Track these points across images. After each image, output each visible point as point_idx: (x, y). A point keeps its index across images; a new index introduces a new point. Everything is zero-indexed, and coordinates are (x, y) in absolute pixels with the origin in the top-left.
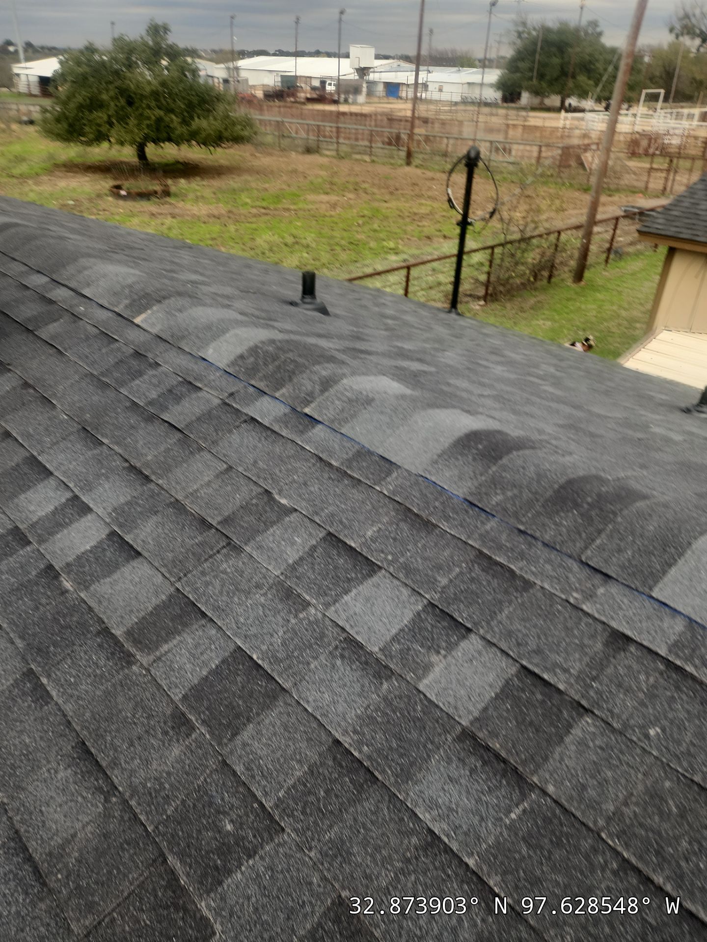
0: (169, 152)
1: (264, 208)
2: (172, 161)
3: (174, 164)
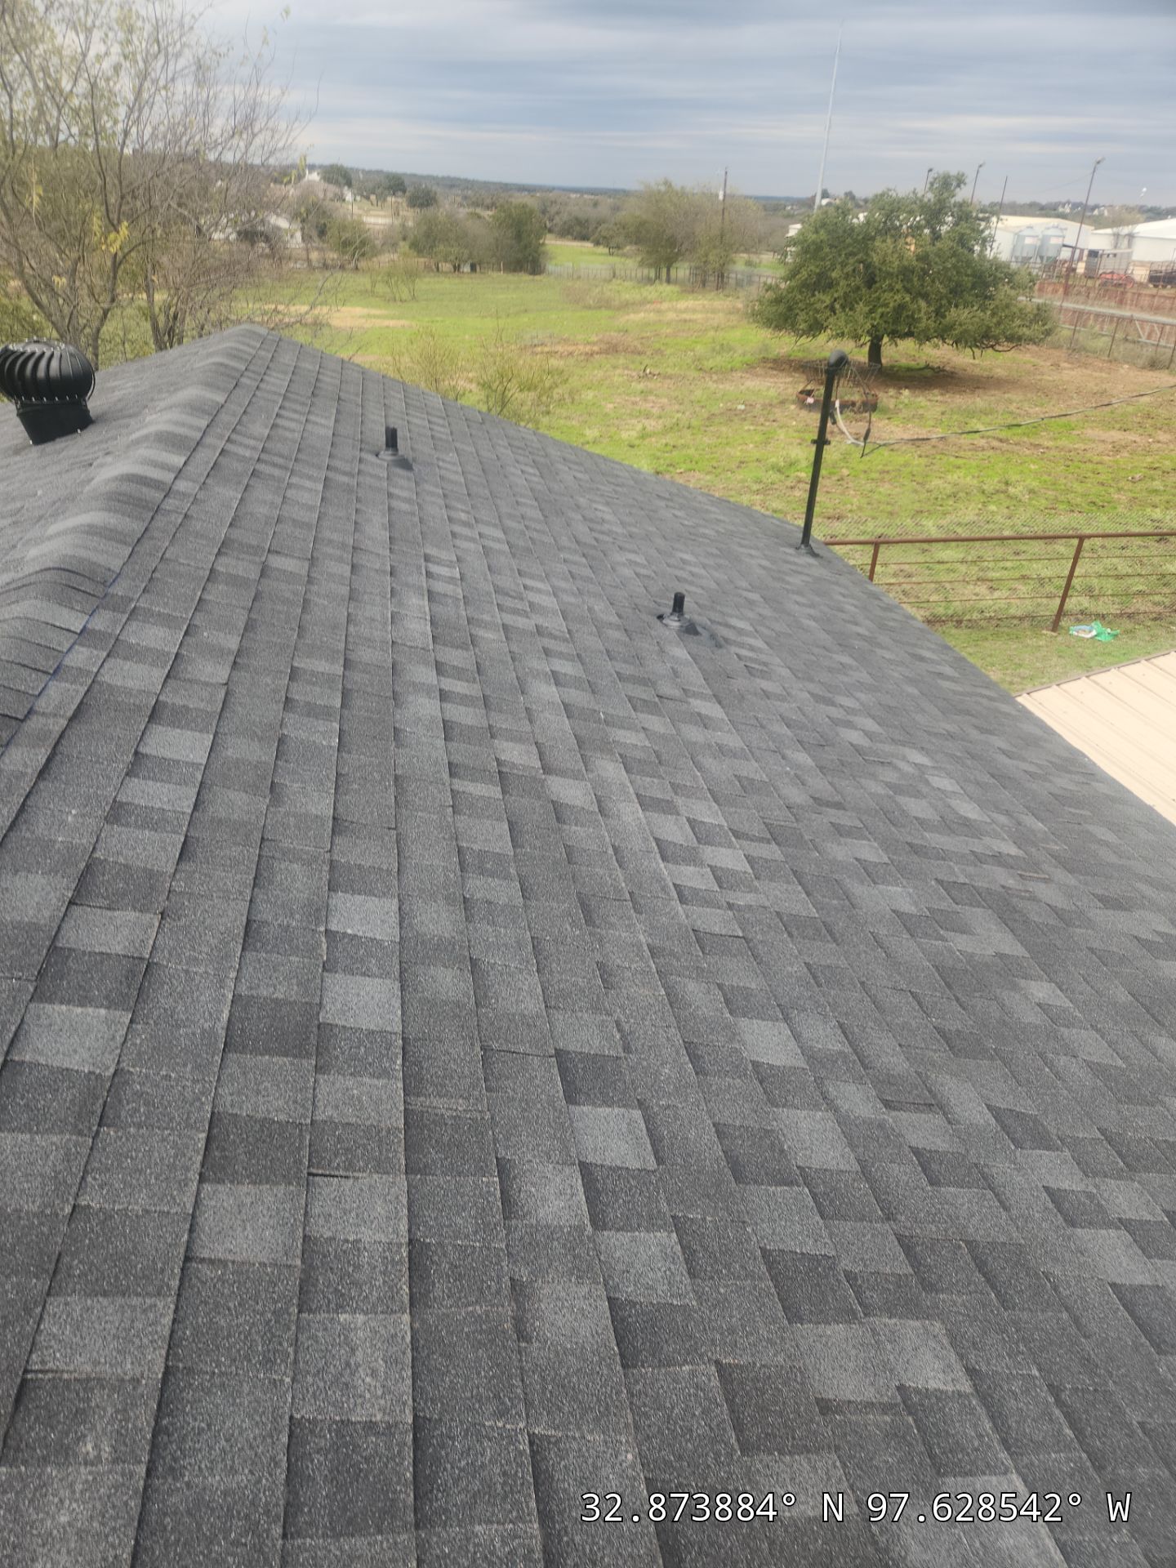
0: (903, 352)
2: (922, 364)
3: (921, 369)
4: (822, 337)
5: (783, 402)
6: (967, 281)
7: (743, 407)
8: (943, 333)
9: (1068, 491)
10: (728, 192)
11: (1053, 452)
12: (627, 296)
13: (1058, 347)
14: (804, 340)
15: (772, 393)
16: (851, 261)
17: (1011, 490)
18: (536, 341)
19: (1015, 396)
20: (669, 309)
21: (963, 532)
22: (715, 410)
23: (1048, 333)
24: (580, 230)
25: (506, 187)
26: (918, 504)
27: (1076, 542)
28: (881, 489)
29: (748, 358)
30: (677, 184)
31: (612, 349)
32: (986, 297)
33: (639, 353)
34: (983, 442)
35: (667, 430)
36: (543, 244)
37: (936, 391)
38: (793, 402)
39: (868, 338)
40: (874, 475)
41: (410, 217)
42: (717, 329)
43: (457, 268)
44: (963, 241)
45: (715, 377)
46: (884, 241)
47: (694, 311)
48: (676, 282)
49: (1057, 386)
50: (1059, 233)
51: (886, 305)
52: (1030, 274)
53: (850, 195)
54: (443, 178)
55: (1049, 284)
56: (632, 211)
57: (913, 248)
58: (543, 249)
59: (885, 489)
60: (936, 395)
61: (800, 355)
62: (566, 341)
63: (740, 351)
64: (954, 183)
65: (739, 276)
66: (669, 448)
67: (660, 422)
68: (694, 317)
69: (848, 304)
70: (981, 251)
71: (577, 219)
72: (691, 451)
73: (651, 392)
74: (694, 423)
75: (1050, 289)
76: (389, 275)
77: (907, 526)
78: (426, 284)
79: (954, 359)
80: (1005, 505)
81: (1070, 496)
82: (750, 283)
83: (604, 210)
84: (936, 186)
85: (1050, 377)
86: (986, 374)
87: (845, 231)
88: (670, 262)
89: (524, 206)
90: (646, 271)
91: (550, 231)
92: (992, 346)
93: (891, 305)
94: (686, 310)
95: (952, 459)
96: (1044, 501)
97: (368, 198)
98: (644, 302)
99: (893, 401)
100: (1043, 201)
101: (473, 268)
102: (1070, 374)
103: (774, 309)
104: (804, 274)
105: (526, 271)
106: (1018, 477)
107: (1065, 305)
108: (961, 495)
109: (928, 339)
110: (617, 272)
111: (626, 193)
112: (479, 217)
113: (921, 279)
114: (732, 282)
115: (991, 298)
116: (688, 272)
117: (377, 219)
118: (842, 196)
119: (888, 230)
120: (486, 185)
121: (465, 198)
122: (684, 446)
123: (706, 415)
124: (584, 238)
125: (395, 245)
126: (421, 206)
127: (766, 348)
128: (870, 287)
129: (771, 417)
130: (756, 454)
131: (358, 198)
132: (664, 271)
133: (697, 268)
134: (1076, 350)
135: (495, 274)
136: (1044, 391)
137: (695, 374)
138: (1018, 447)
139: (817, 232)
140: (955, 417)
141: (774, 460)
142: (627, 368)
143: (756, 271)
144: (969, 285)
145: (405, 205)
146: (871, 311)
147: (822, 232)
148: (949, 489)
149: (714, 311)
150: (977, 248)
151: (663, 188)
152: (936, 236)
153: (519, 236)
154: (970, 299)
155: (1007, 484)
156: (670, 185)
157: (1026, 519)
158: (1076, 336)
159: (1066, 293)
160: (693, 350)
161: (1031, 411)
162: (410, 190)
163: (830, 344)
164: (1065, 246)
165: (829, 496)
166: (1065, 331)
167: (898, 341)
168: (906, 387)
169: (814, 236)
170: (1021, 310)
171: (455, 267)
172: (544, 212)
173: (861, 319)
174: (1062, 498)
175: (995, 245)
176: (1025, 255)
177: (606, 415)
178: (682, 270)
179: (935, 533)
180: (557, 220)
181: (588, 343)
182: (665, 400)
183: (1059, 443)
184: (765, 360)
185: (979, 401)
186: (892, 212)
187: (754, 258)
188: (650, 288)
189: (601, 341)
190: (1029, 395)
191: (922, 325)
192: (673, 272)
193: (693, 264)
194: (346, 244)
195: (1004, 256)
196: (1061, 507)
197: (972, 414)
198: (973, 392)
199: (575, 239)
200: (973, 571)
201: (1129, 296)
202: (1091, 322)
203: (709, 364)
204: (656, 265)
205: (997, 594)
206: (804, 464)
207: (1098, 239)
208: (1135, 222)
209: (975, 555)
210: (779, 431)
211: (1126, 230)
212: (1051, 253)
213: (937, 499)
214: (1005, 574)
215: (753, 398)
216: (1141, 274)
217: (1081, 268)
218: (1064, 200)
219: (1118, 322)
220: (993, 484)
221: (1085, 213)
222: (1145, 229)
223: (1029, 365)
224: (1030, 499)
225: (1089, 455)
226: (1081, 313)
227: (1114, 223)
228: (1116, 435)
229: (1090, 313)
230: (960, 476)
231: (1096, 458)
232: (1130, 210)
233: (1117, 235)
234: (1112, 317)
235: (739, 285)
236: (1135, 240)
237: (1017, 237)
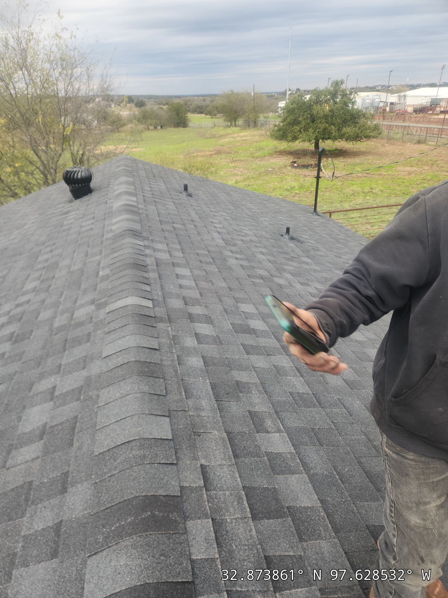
0: (327, 145)
2: (334, 149)
3: (334, 150)
4: (297, 142)
5: (285, 166)
6: (348, 118)
7: (271, 169)
8: (341, 137)
9: (394, 190)
10: (255, 92)
11: (387, 176)
12: (221, 133)
13: (384, 139)
14: (290, 143)
15: (281, 163)
16: (305, 114)
17: (374, 191)
18: (190, 152)
19: (370, 157)
20: (237, 136)
21: (357, 207)
22: (261, 171)
23: (380, 134)
24: (200, 110)
25: (170, 97)
26: (341, 199)
29: (270, 152)
30: (235, 91)
31: (219, 152)
32: (356, 123)
33: (229, 153)
34: (361, 175)
35: (245, 180)
36: (187, 116)
37: (341, 158)
38: (289, 166)
39: (314, 141)
40: (323, 190)
41: (136, 111)
42: (256, 142)
43: (155, 128)
44: (346, 104)
45: (259, 160)
46: (317, 106)
47: (247, 136)
48: (238, 126)
49: (384, 153)
50: (378, 97)
51: (320, 128)
52: (371, 114)
53: (298, 90)
54: (147, 96)
55: (377, 116)
56: (219, 102)
57: (327, 108)
58: (187, 118)
59: (327, 194)
60: (341, 159)
61: (289, 149)
62: (201, 151)
63: (267, 150)
64: (340, 83)
65: (262, 122)
66: (246, 186)
67: (242, 177)
68: (247, 138)
69: (306, 129)
70: (352, 107)
71: (198, 106)
72: (255, 186)
73: (236, 167)
74: (254, 176)
75: (377, 118)
76: (132, 132)
77: (338, 206)
78: (147, 134)
79: (346, 146)
80: (372, 196)
81: (395, 191)
82: (266, 124)
83: (208, 102)
84: (333, 85)
85: (382, 150)
86: (358, 150)
87: (302, 104)
88: (235, 119)
89: (179, 103)
90: (227, 123)
91: (189, 111)
92: (360, 140)
94: (244, 136)
95: (350, 182)
96: (386, 194)
97: (120, 105)
98: (228, 134)
99: (326, 162)
100: (370, 86)
101: (162, 127)
102: (389, 148)
103: (279, 133)
104: (289, 120)
105: (181, 127)
106: (375, 186)
107: (384, 123)
108: (355, 194)
109: (336, 139)
110: (216, 124)
111: (215, 95)
112: (162, 108)
113: (332, 118)
114: (259, 124)
115: (358, 123)
116: (242, 122)
117: (125, 113)
118: (295, 90)
119: (317, 102)
120: (163, 97)
121: (156, 102)
122: (252, 185)
123: (258, 173)
124: (201, 113)
125: (131, 121)
126: (140, 106)
127: (276, 148)
128: (313, 123)
129: (282, 172)
130: (279, 186)
131: (116, 105)
132: (233, 122)
133: (245, 120)
134: (390, 139)
135: (170, 129)
136: (380, 155)
137: (252, 159)
138: (374, 176)
139: (292, 104)
140: (349, 167)
141: (286, 187)
142: (226, 159)
143: (268, 120)
144: (349, 119)
145: (134, 106)
146: (314, 131)
147: (294, 104)
148: (351, 192)
149: (254, 136)
150: (350, 105)
151: (230, 93)
152: (336, 103)
153: (178, 114)
154: (350, 124)
155: (372, 189)
156: (233, 92)
157: (380, 201)
158: (389, 134)
159: (384, 119)
160: (249, 150)
161: (377, 162)
162: (135, 101)
163: (300, 144)
164: (381, 102)
165: (308, 198)
166: (385, 133)
167: (325, 141)
168: (330, 157)
169: (292, 106)
170: (369, 126)
172: (186, 104)
173: (311, 134)
174: (392, 192)
175: (357, 104)
176: (367, 106)
177: (222, 176)
178: (240, 122)
179: (348, 208)
180: (191, 107)
181: (210, 151)
182: (242, 169)
183: (388, 173)
184: (276, 152)
185: (357, 160)
186: (319, 95)
187: (266, 115)
188: (229, 129)
189: (214, 150)
190: (375, 157)
191: (334, 135)
192: (237, 122)
193: (244, 119)
194: (113, 122)
195: (360, 108)
196: (393, 195)
197: (355, 165)
198: (354, 157)
199: (198, 113)
200: (364, 220)
201: (407, 118)
202: (394, 128)
203: (256, 155)
204: (230, 121)
205: (374, 228)
206: (297, 188)
207: (393, 98)
208: (406, 91)
209: (364, 214)
210: (286, 177)
211: (402, 94)
212: (376, 105)
213: (347, 196)
214: (376, 220)
215: (274, 166)
216: (410, 110)
217: (388, 109)
218: (378, 85)
219: (404, 128)
220: (367, 189)
221: (387, 89)
222: (410, 93)
223: (373, 146)
224: (381, 194)
225: (400, 176)
226: (390, 126)
227: (398, 92)
228: (409, 169)
229: (393, 125)
230: (354, 187)
231: (402, 177)
232: (403, 86)
233: (400, 96)
234: (402, 126)
235: (262, 125)
236: (407, 97)
237: (364, 100)
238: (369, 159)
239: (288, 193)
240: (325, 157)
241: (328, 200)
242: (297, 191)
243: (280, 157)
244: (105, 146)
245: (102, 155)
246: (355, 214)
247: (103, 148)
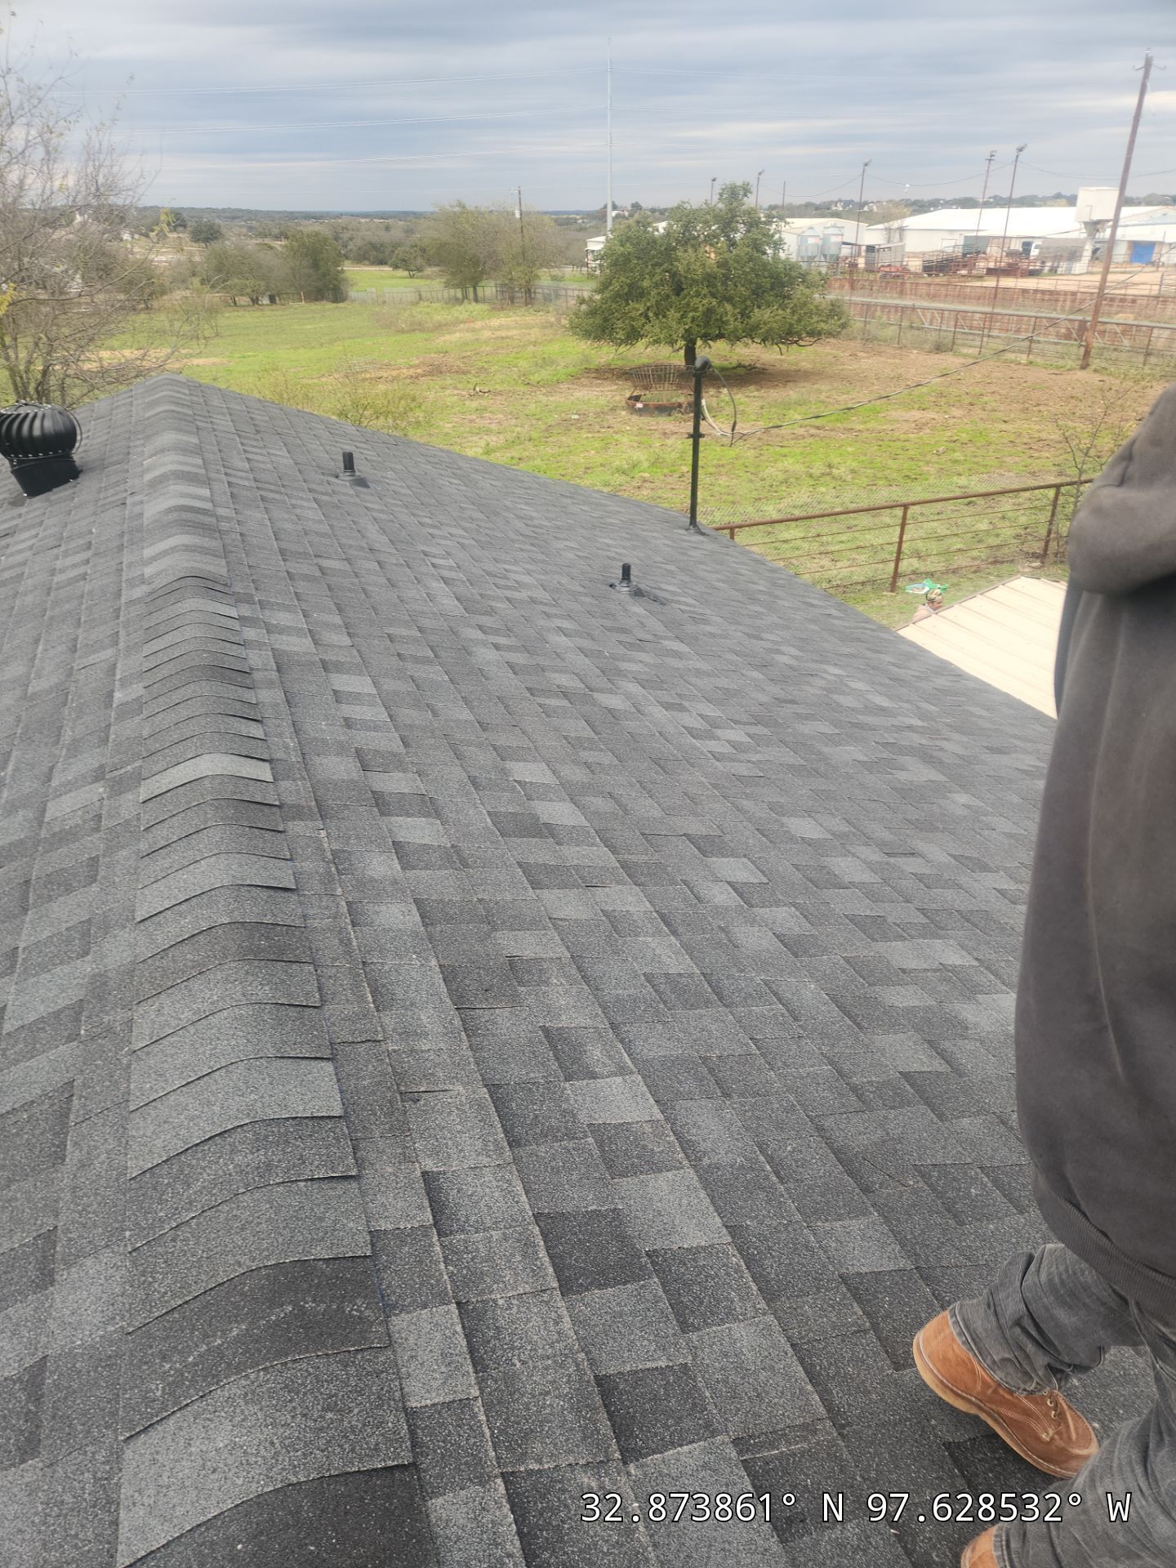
0: (716, 352)
1: (818, 428)
2: (735, 364)
3: (734, 368)
4: (641, 345)
5: (613, 409)
6: (766, 283)
7: (576, 417)
8: (751, 333)
9: (884, 468)
10: (523, 208)
11: (865, 435)
12: (438, 318)
13: (855, 338)
14: (622, 349)
15: (602, 401)
16: (658, 271)
17: (835, 472)
19: (824, 386)
20: (483, 328)
21: (797, 513)
22: (550, 421)
23: (843, 326)
24: (376, 254)
25: (291, 216)
26: (756, 493)
27: (899, 512)
28: (721, 482)
29: (571, 370)
30: (471, 205)
31: (435, 371)
32: (785, 297)
33: (464, 373)
34: (802, 431)
35: (509, 445)
36: (343, 271)
37: (752, 388)
38: (623, 408)
39: (683, 343)
40: (712, 470)
41: (197, 253)
42: (535, 344)
43: (255, 301)
44: (757, 246)
45: (544, 390)
46: (686, 251)
47: (508, 328)
48: (484, 301)
49: (857, 374)
50: (835, 231)
51: (696, 310)
52: (820, 273)
53: (636, 207)
54: (224, 210)
55: (836, 280)
56: (427, 234)
57: (713, 255)
58: (342, 276)
59: (723, 481)
60: (752, 391)
61: (620, 363)
63: (563, 364)
64: (741, 193)
65: (546, 291)
66: (514, 461)
67: (501, 437)
68: (510, 334)
69: (661, 312)
70: (775, 254)
71: (371, 244)
72: (538, 462)
73: (485, 409)
74: (534, 435)
75: (837, 284)
76: (187, 312)
77: (750, 512)
78: (230, 319)
79: (763, 356)
80: (832, 485)
81: (887, 472)
82: (558, 296)
83: (397, 233)
84: (725, 196)
85: (851, 366)
86: (793, 368)
87: (648, 244)
88: (475, 282)
89: (317, 234)
90: (452, 292)
91: (347, 258)
92: (796, 342)
93: (700, 309)
94: (500, 328)
95: (778, 449)
96: (865, 479)
97: (147, 236)
98: (457, 322)
99: (715, 399)
100: (817, 201)
101: (272, 299)
102: (867, 363)
103: (591, 321)
104: (616, 286)
105: (328, 300)
106: (839, 460)
107: (854, 299)
108: (792, 480)
109: (738, 339)
110: (424, 294)
111: (417, 215)
112: (271, 248)
113: (724, 283)
114: (539, 296)
115: (788, 297)
116: (494, 289)
117: (163, 258)
118: (630, 208)
119: (687, 240)
120: (269, 215)
121: (251, 228)
122: (529, 458)
123: (543, 427)
124: (382, 262)
125: (184, 281)
126: (207, 240)
127: (587, 359)
128: (678, 295)
129: (605, 424)
130: (601, 460)
131: (136, 236)
132: (471, 290)
133: (502, 286)
134: (869, 340)
135: (296, 305)
136: (848, 380)
137: (523, 388)
138: (833, 433)
139: (622, 246)
140: (773, 410)
141: (618, 463)
142: (455, 388)
143: (561, 284)
144: (768, 286)
145: (188, 240)
146: (683, 317)
147: (628, 245)
148: (781, 477)
149: (529, 327)
150: (769, 251)
151: (457, 209)
152: (732, 243)
153: (315, 265)
154: (771, 299)
155: (830, 466)
156: (464, 207)
157: (851, 497)
158: (868, 326)
159: (852, 288)
160: (516, 366)
161: (840, 399)
162: (191, 224)
163: (649, 349)
164: (844, 243)
165: (674, 492)
166: (857, 324)
167: (711, 342)
168: (724, 386)
169: (622, 249)
170: (817, 307)
171: (252, 300)
172: (336, 239)
173: (674, 324)
174: (879, 475)
175: (786, 248)
176: (810, 254)
177: (447, 434)
178: (488, 289)
179: (775, 516)
180: (351, 246)
181: (411, 367)
182: (501, 416)
183: (869, 426)
184: (588, 370)
185: (792, 393)
186: (689, 222)
187: (555, 271)
188: (460, 308)
189: (423, 363)
190: (835, 384)
191: (731, 327)
192: (480, 290)
193: (499, 282)
194: (131, 283)
195: (794, 258)
196: (881, 483)
197: (788, 405)
198: (785, 386)
199: (373, 264)
200: (815, 546)
201: (908, 286)
202: (878, 313)
203: (535, 378)
204: (462, 285)
205: (839, 565)
206: (646, 465)
207: (872, 235)
208: (903, 217)
209: (813, 532)
210: (616, 437)
211: (896, 224)
212: (833, 251)
213: (771, 486)
214: (843, 546)
215: (585, 407)
216: (915, 265)
217: (861, 262)
218: (836, 199)
219: (902, 312)
220: (818, 468)
221: (857, 211)
222: (913, 222)
223: (830, 357)
224: (853, 478)
225: (896, 434)
226: (869, 305)
227: (885, 218)
228: (917, 414)
229: (876, 305)
230: (788, 463)
231: (903, 437)
232: (897, 204)
233: (889, 230)
234: (896, 307)
235: (547, 299)
236: (906, 233)
237: (802, 238)
238: (820, 392)
239: (622, 479)
240: (713, 386)
241: (724, 497)
242: (646, 475)
243: (598, 385)
244: (112, 349)
245: (103, 372)
246: (793, 532)
247: (106, 356)
